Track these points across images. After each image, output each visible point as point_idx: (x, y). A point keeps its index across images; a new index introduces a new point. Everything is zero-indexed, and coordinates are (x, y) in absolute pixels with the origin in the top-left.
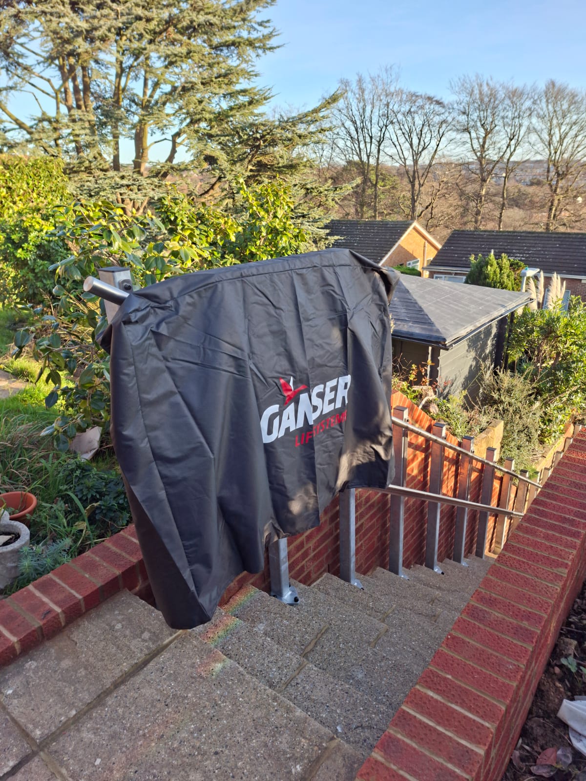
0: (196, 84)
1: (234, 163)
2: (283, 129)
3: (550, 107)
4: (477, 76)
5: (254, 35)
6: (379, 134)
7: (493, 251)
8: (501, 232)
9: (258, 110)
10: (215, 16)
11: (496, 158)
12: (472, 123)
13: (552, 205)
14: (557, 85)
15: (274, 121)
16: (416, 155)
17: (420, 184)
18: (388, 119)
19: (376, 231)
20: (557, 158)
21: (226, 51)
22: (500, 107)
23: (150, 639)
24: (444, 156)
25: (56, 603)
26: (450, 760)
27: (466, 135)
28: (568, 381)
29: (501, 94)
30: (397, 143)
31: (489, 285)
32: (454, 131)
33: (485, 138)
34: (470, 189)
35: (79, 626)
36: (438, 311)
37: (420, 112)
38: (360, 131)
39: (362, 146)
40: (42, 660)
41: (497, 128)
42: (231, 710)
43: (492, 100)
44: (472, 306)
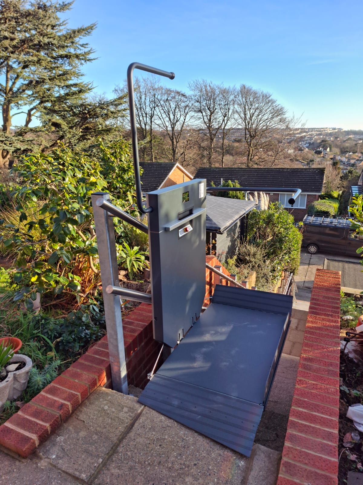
0: (45, 79)
1: (71, 128)
2: (101, 108)
3: (244, 100)
4: (204, 81)
5: (78, 52)
6: (151, 112)
7: (222, 179)
8: (223, 168)
9: (83, 96)
10: (54, 39)
11: (217, 127)
12: (203, 107)
13: (249, 153)
14: (246, 87)
15: (95, 103)
16: (173, 125)
17: (176, 141)
18: (155, 103)
19: (155, 168)
20: (250, 127)
21: (61, 60)
22: (218, 99)
23: (128, 411)
24: (188, 126)
25: (65, 400)
26: (324, 439)
27: (200, 114)
28: (281, 248)
29: (217, 92)
30: (161, 118)
31: (230, 197)
32: (193, 111)
33: (210, 116)
34: (205, 144)
35: (81, 411)
36: (212, 213)
37: (173, 100)
38: (139, 110)
39: (141, 119)
40: (66, 435)
41: (216, 110)
42: (193, 441)
43: (213, 95)
44: (229, 209)
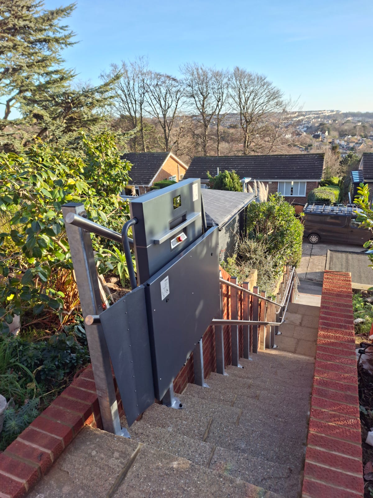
0: (22, 66)
1: (54, 119)
2: (86, 96)
3: (238, 82)
4: (195, 64)
5: (58, 35)
6: (140, 98)
7: (218, 168)
8: (219, 157)
9: (66, 83)
10: (31, 22)
11: (211, 112)
12: (195, 92)
13: (245, 140)
14: (240, 69)
15: (80, 91)
16: (165, 112)
17: (169, 129)
18: (145, 89)
19: (147, 159)
20: (245, 111)
21: (40, 45)
22: (210, 82)
23: (120, 456)
24: (181, 112)
25: (45, 447)
27: (193, 99)
29: (210, 75)
30: (151, 104)
31: (227, 190)
32: (185, 96)
33: (203, 101)
34: (198, 131)
35: (65, 459)
37: (163, 85)
38: (127, 96)
39: (130, 106)
40: (47, 491)
41: (210, 95)
43: (205, 78)
44: (227, 203)
